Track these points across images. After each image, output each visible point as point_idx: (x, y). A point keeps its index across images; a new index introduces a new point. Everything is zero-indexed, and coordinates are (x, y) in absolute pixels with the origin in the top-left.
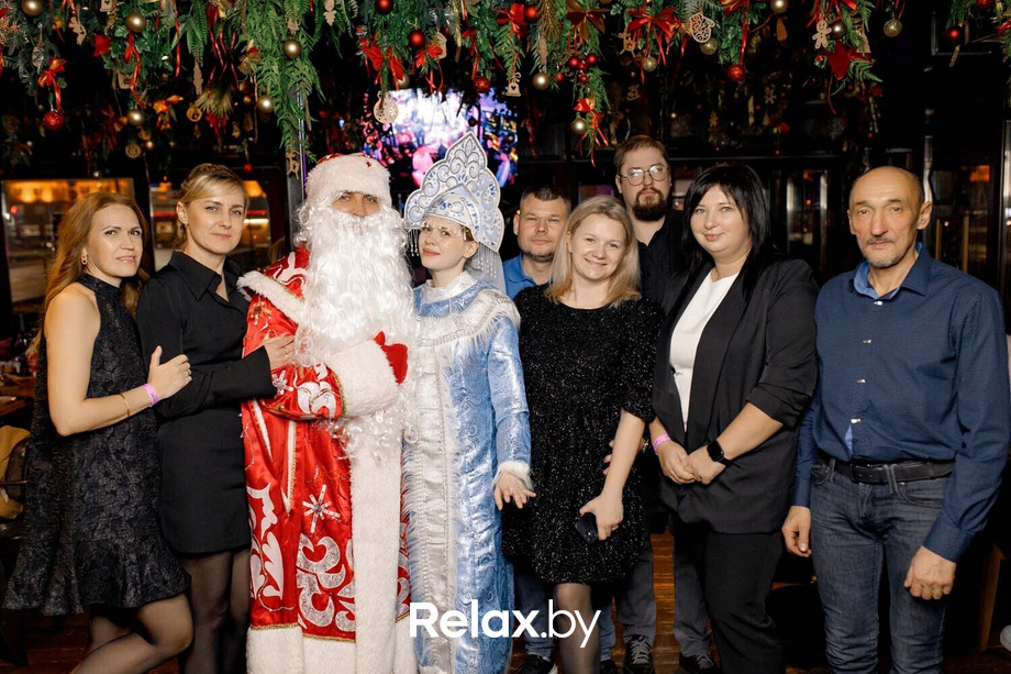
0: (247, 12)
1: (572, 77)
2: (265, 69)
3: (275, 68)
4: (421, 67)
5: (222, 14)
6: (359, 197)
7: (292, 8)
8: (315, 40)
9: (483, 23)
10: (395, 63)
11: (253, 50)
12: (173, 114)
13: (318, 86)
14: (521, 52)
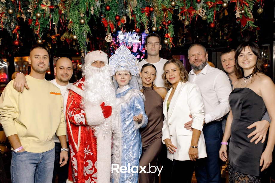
0: (70, 11)
1: (164, 28)
2: (75, 27)
3: (78, 27)
4: (119, 26)
5: (63, 12)
6: (99, 62)
7: (82, 10)
8: (89, 19)
9: (138, 13)
10: (111, 25)
11: (71, 22)
12: (57, 39)
13: (90, 32)
14: (149, 21)
